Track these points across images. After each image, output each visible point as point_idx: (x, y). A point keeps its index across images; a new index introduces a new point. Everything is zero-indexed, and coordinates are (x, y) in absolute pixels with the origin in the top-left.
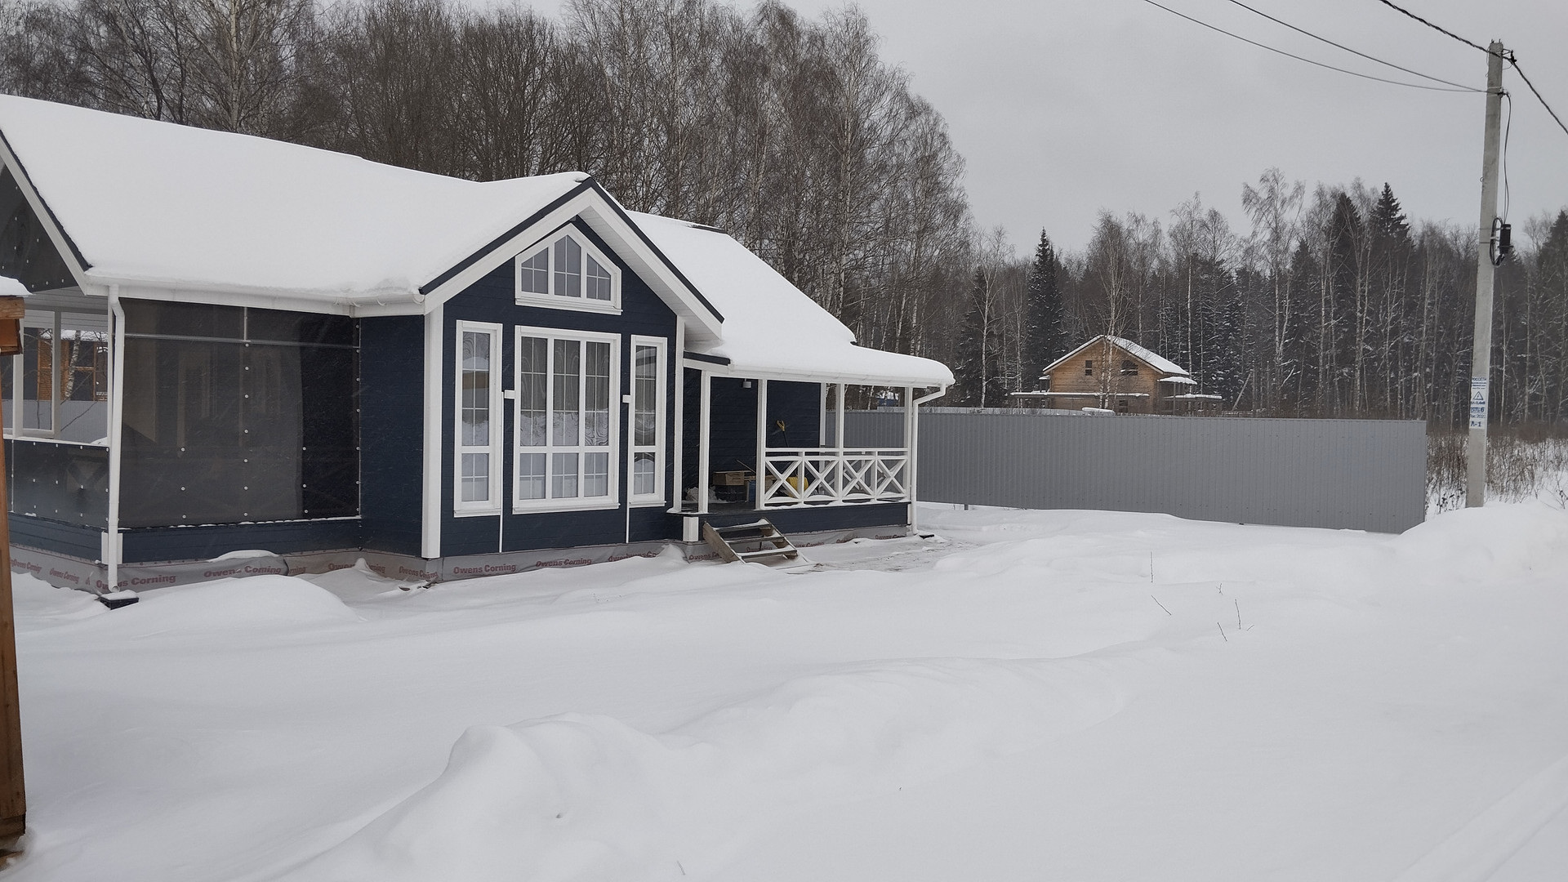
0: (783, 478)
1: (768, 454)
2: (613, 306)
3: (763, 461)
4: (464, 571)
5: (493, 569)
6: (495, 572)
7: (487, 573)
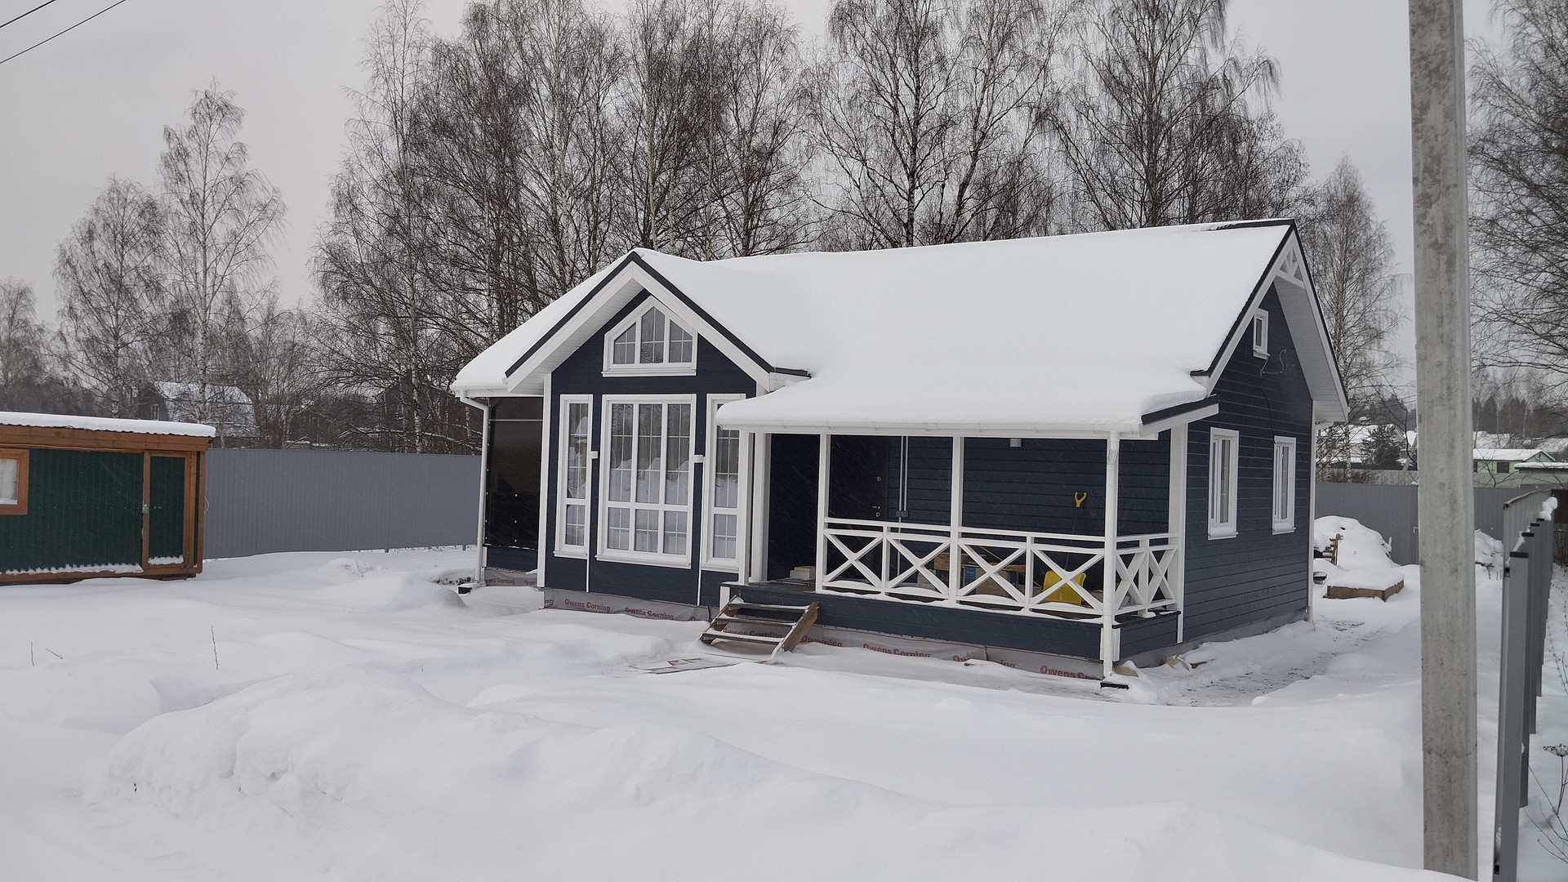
0: (852, 558)
1: (831, 526)
2: (689, 368)
3: (824, 533)
4: (572, 603)
5: (594, 607)
6: (594, 610)
7: (588, 609)
